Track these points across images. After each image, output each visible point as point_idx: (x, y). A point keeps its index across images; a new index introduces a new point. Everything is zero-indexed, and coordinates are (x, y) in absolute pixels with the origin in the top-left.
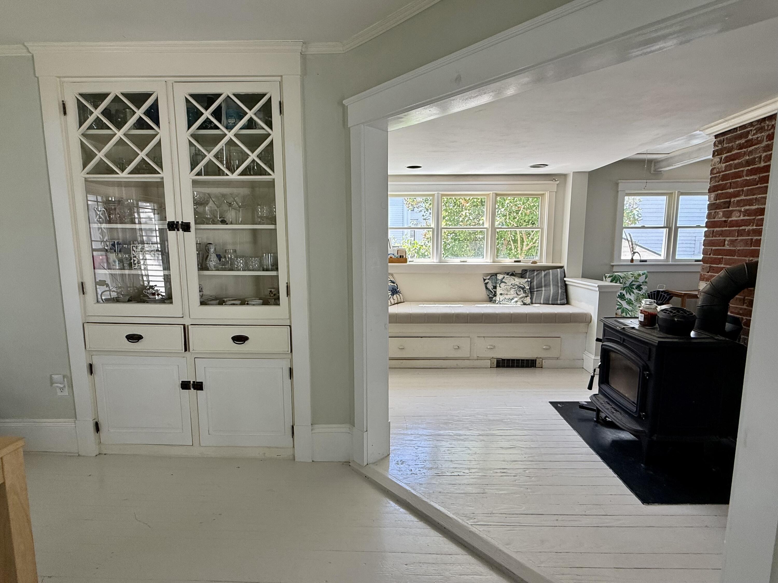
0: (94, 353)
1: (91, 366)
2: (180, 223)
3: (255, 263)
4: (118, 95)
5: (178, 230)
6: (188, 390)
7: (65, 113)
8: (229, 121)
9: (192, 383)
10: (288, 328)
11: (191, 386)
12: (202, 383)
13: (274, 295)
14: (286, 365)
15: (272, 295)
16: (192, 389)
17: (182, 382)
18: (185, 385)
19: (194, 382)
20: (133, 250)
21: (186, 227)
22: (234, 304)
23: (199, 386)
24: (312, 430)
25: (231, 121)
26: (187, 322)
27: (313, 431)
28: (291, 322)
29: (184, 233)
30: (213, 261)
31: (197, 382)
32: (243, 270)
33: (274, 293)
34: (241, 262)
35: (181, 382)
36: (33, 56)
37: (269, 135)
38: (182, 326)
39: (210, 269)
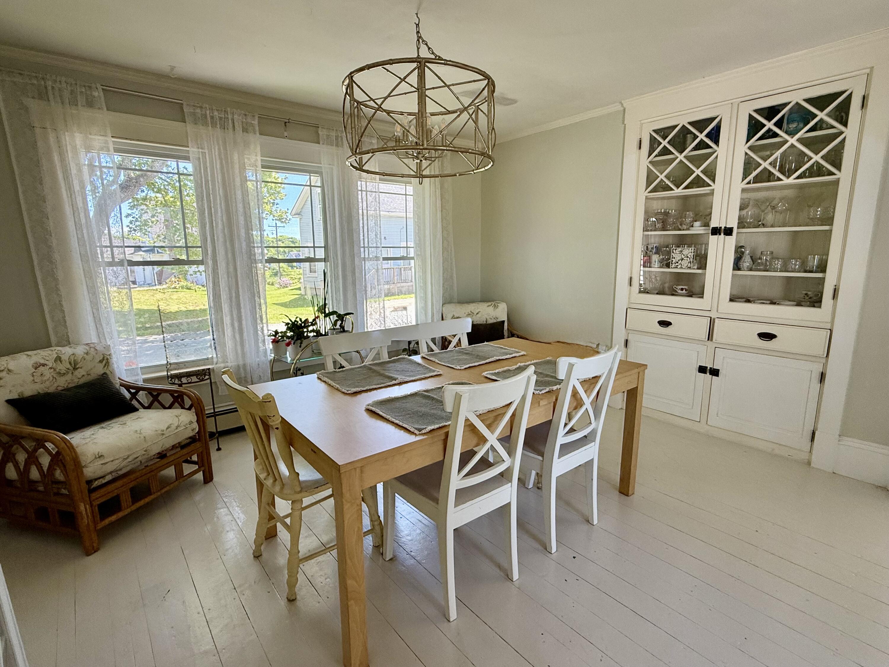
0: (630, 332)
1: (627, 341)
2: (723, 228)
3: (795, 264)
4: (685, 124)
5: (720, 234)
6: (703, 374)
7: (640, 148)
8: (790, 126)
9: (709, 368)
10: (827, 332)
11: (708, 371)
12: (719, 370)
13: (810, 298)
14: (818, 368)
15: (807, 298)
16: (708, 374)
17: (700, 366)
18: (702, 370)
19: (711, 368)
20: (673, 252)
21: (728, 232)
22: (763, 303)
23: (715, 372)
24: (839, 441)
25: (793, 126)
26: (714, 315)
27: (840, 443)
28: (832, 324)
29: (725, 237)
30: (746, 262)
31: (714, 369)
32: (780, 271)
33: (810, 296)
34: (779, 264)
35: (698, 366)
36: (624, 110)
37: (842, 133)
38: (709, 318)
39: (742, 269)
